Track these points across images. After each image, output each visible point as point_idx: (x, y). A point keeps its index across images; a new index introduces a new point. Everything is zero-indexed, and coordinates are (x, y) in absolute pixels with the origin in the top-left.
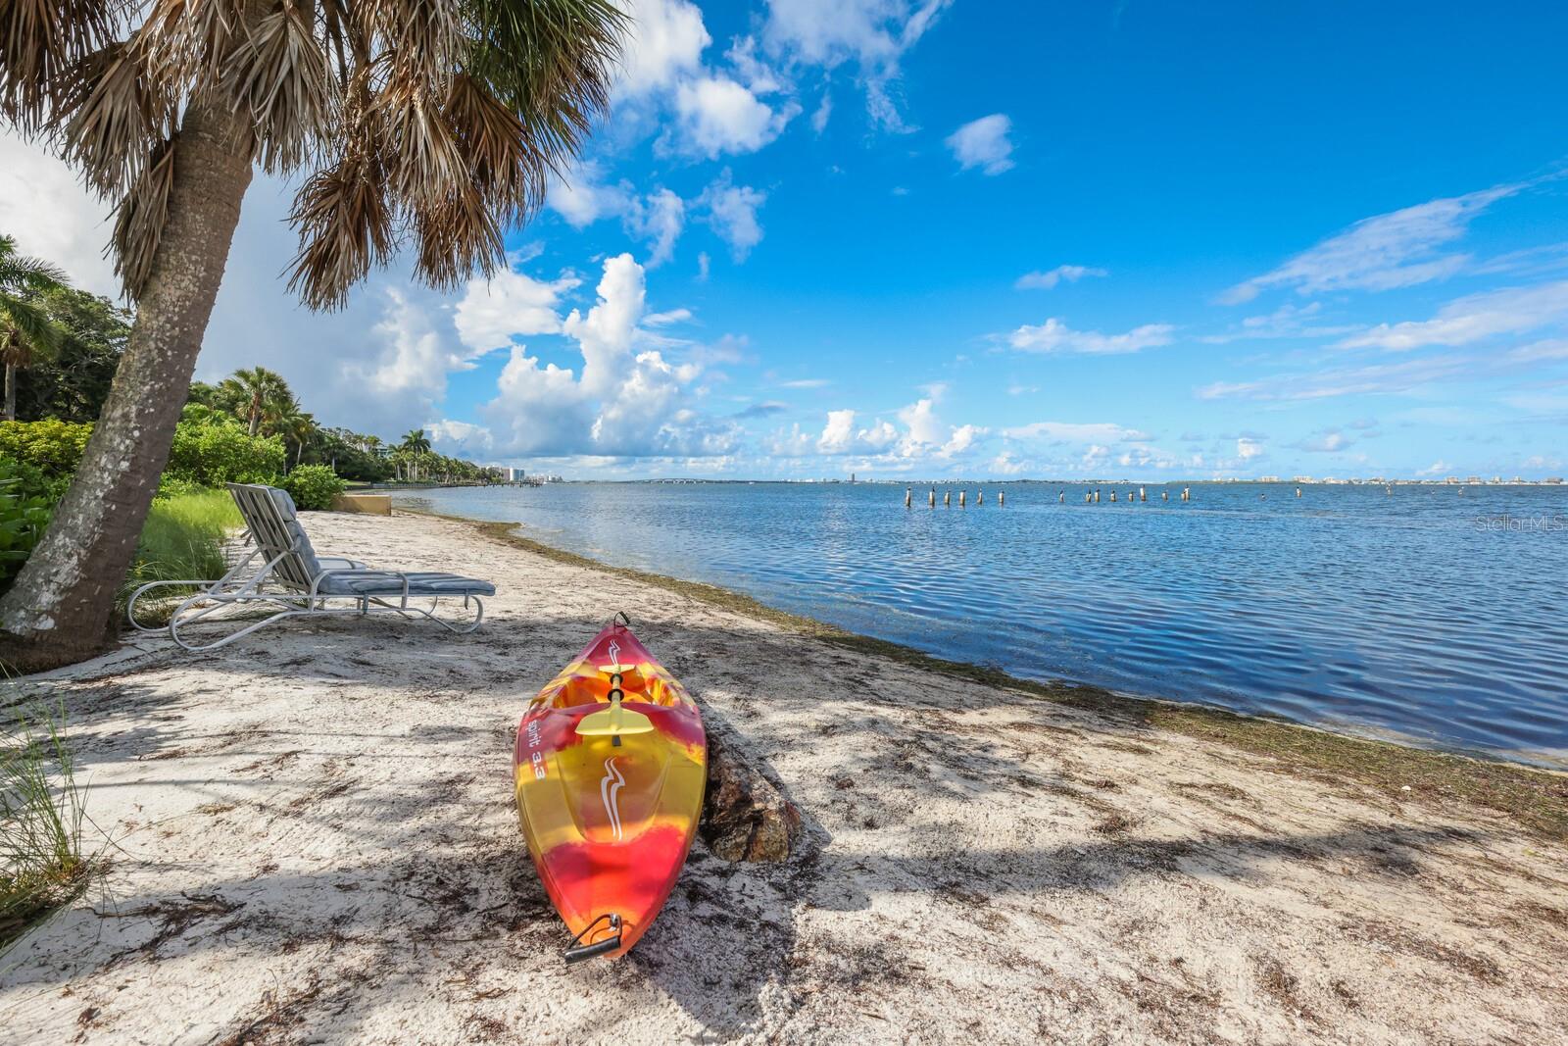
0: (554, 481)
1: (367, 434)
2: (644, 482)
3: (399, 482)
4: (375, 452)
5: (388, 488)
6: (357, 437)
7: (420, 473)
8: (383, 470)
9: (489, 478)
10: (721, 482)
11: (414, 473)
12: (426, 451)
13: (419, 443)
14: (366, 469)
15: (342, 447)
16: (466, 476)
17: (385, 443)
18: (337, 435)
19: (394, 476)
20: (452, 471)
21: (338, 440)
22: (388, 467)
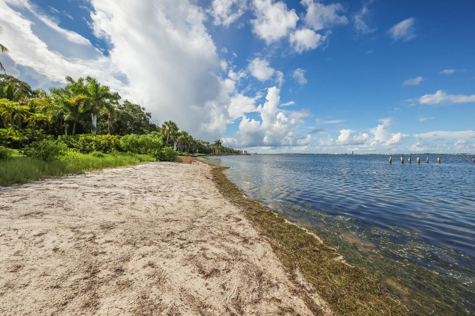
0: (255, 154)
1: (206, 141)
2: (281, 154)
3: (213, 154)
4: (208, 146)
5: (211, 156)
6: (204, 142)
7: (219, 152)
8: (209, 151)
9: (238, 153)
10: (305, 154)
11: (217, 152)
12: (220, 146)
13: (218, 143)
14: (205, 151)
15: (200, 145)
16: (231, 152)
17: (210, 144)
18: (199, 141)
19: (212, 152)
20: (227, 151)
21: (199, 143)
22: (211, 150)
